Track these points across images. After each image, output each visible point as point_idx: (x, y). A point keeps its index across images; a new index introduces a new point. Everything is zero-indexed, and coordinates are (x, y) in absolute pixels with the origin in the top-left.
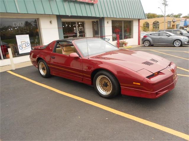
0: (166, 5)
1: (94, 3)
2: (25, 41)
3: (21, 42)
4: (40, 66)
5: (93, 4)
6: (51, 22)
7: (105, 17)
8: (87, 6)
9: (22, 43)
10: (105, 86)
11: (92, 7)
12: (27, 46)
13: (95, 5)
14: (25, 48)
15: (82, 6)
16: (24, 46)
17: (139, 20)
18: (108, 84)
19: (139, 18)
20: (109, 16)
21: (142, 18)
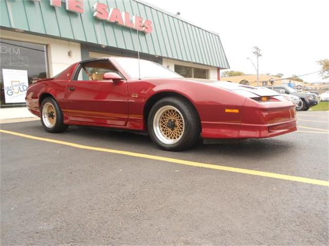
0: (259, 55)
1: (146, 30)
2: (19, 82)
3: (12, 82)
4: (45, 110)
5: (143, 33)
6: (69, 54)
7: (163, 56)
8: (135, 36)
9: (14, 84)
10: (169, 127)
11: (142, 38)
12: (22, 90)
13: (148, 35)
14: (17, 93)
15: (127, 34)
16: (16, 89)
17: (219, 69)
18: (177, 123)
19: (218, 66)
20: (170, 56)
21: (224, 67)
